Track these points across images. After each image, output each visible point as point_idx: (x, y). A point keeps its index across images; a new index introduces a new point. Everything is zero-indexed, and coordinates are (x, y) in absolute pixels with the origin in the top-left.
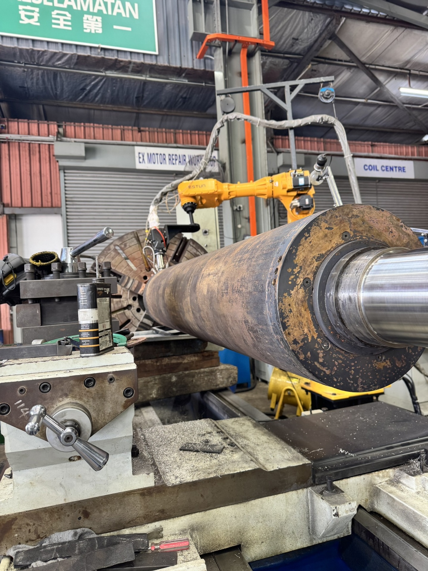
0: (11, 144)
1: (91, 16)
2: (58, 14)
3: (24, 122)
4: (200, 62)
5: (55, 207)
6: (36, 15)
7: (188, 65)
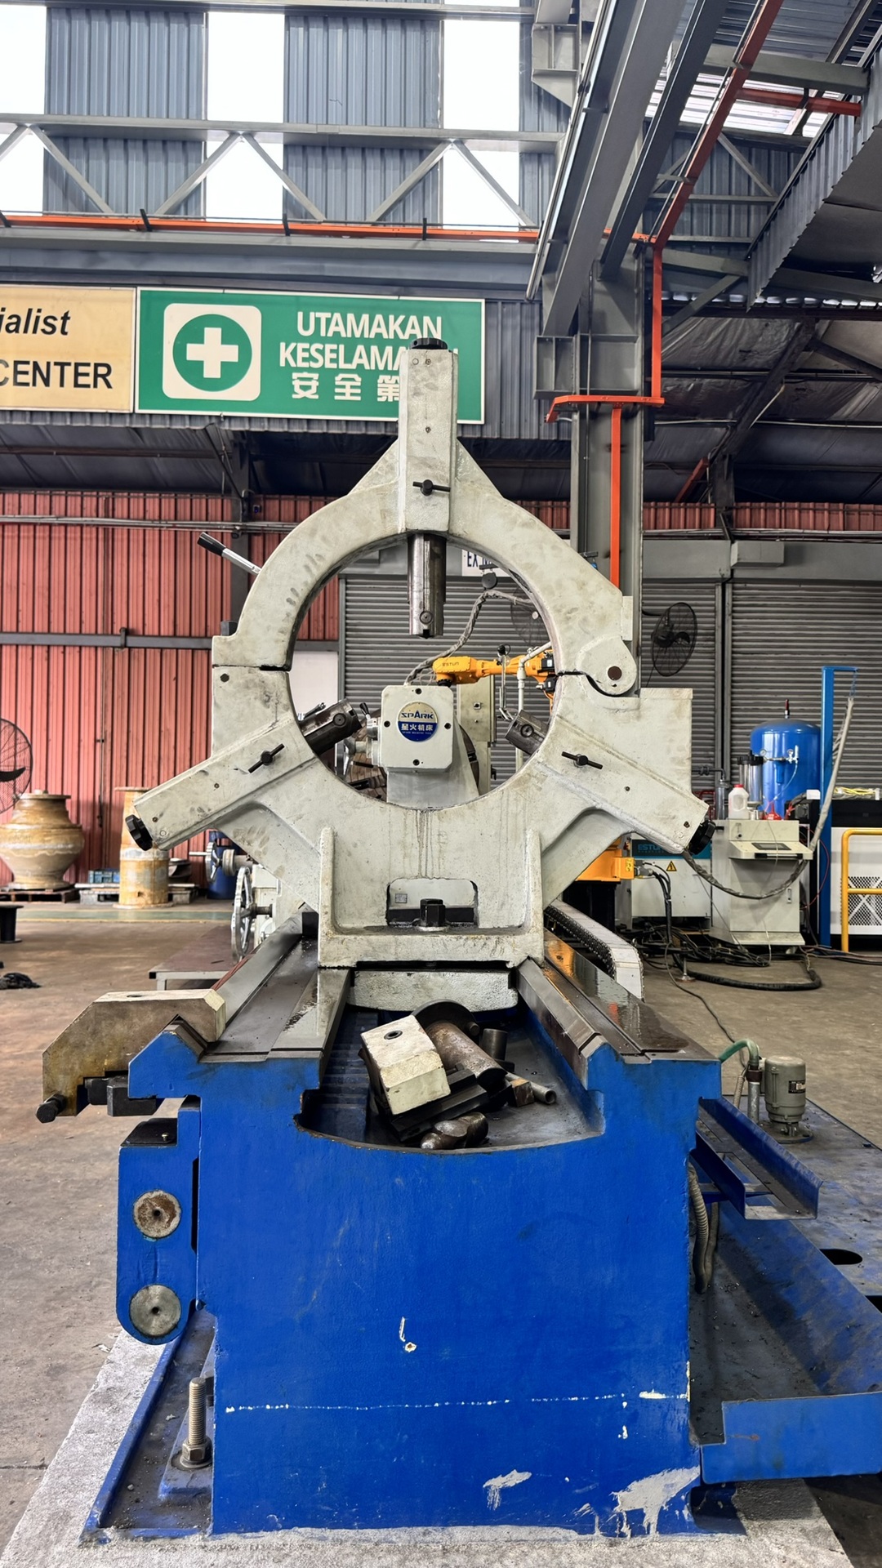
0: (267, 537)
1: (389, 377)
2: (343, 379)
3: (289, 499)
4: (550, 428)
5: (329, 640)
6: (314, 384)
7: (531, 434)
